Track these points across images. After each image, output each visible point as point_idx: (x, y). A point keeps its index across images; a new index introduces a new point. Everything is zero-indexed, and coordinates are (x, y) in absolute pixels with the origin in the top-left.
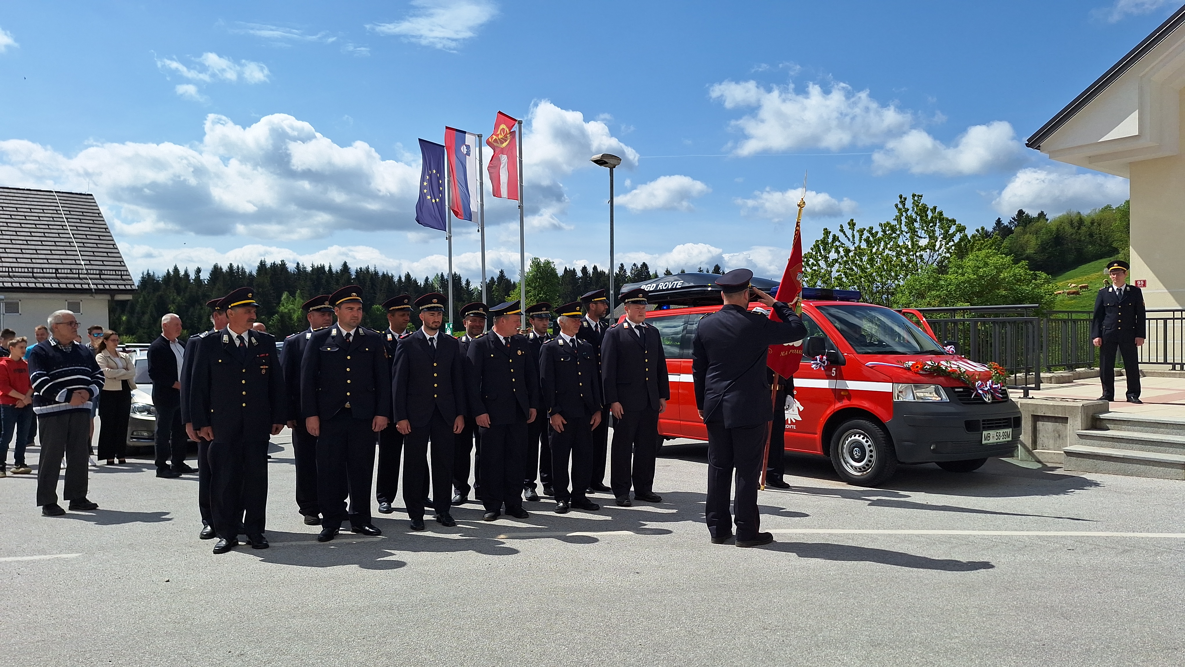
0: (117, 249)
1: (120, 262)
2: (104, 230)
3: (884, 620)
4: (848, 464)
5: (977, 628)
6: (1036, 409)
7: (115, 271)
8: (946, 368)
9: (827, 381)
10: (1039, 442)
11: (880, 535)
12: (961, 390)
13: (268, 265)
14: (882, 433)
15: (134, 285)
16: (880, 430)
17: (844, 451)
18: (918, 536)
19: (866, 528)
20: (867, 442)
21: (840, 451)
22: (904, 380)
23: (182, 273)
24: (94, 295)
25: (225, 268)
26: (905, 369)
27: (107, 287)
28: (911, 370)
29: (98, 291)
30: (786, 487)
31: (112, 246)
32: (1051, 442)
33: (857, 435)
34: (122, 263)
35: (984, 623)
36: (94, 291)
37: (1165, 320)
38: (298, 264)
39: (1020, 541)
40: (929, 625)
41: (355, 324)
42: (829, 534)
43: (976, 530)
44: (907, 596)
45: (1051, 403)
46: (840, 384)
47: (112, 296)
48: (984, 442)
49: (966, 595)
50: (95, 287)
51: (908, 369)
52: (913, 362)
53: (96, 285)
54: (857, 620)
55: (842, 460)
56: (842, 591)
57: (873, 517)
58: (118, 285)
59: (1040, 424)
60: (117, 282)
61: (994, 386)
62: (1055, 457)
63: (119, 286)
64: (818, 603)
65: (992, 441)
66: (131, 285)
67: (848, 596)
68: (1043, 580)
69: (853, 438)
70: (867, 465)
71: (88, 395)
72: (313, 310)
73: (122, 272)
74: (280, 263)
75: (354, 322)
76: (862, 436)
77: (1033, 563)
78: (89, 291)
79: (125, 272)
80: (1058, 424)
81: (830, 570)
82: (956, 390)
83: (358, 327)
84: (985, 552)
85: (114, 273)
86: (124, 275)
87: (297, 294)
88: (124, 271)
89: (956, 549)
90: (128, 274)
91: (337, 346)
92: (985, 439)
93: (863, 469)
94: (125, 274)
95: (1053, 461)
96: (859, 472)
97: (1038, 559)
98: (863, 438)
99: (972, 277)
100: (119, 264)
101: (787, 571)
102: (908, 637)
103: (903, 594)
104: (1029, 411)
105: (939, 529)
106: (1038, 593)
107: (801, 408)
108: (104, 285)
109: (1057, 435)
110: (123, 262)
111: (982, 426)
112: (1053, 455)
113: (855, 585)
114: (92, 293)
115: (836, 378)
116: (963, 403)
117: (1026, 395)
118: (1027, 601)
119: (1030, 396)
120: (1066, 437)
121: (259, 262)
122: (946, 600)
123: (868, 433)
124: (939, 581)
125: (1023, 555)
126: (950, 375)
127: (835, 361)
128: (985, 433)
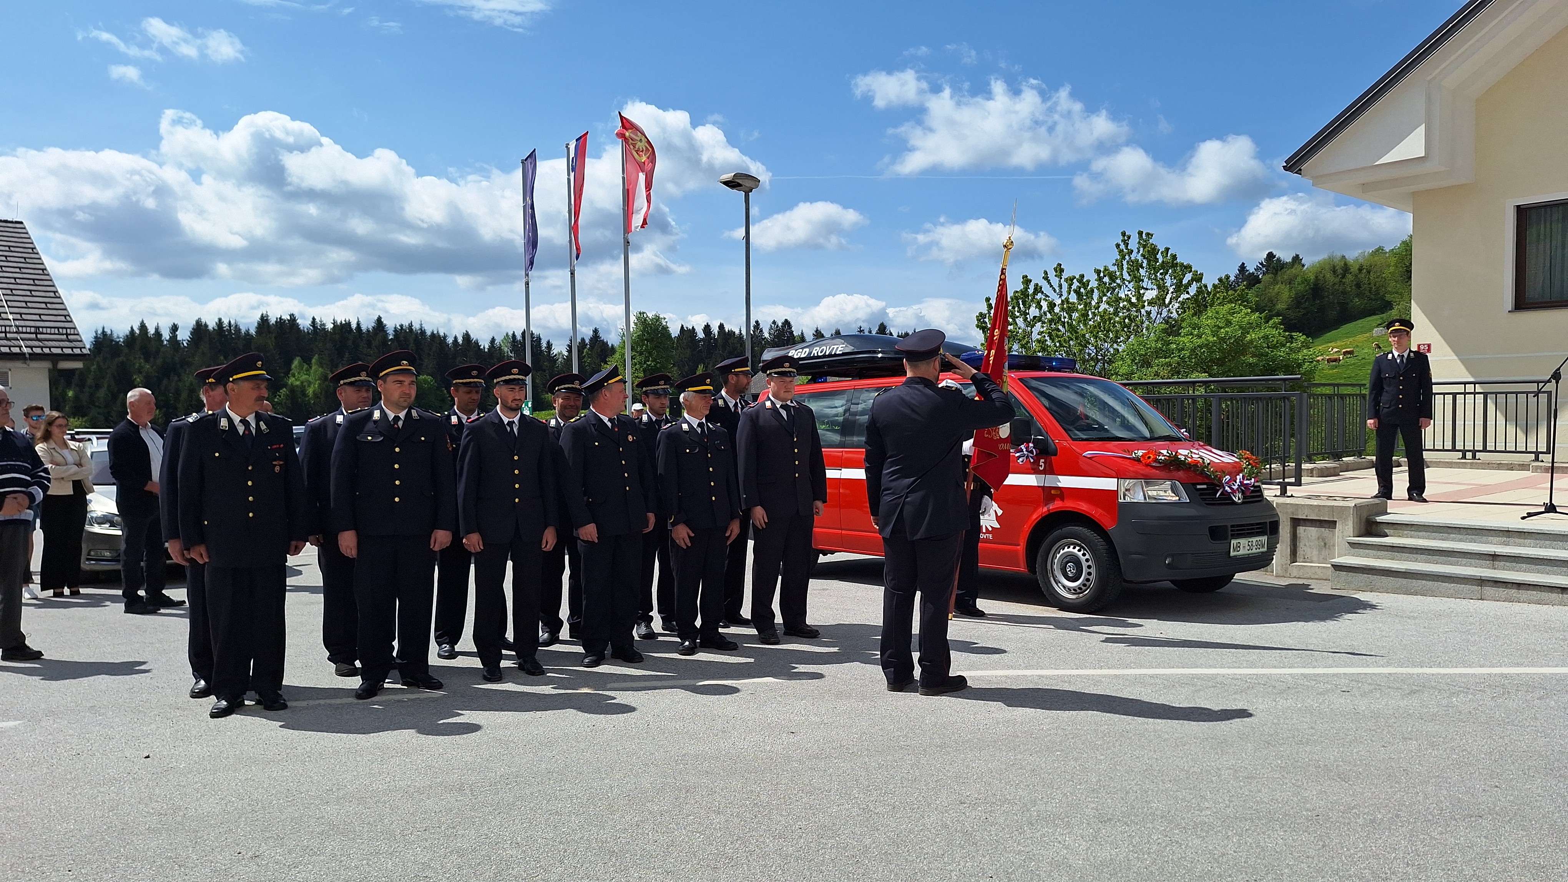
0: (60, 297)
1: (65, 316)
2: (41, 272)
3: (1115, 787)
4: (1059, 584)
5: (1233, 795)
6: (1297, 510)
7: (58, 328)
8: (1185, 459)
9: (1034, 476)
10: (1300, 552)
11: (1104, 676)
12: (1205, 486)
13: (273, 321)
14: (1104, 543)
15: (84, 348)
16: (1102, 540)
17: (1055, 567)
18: (1151, 676)
19: (1086, 668)
20: (1084, 555)
21: (1049, 567)
22: (1132, 475)
23: (151, 331)
24: (28, 362)
25: (212, 324)
26: (1133, 459)
27: (47, 351)
28: (1141, 462)
29: (34, 357)
30: (980, 615)
31: (52, 294)
32: (1315, 552)
33: (1072, 547)
34: (67, 317)
35: (1241, 789)
36: (27, 356)
37: (1454, 395)
38: (314, 319)
39: (1281, 681)
40: (1171, 793)
41: (405, 404)
42: (1039, 676)
43: (1224, 668)
44: (1143, 756)
45: (1315, 503)
46: (1050, 481)
47: (55, 364)
48: (1232, 554)
49: (1217, 753)
50: (29, 350)
51: (1137, 460)
52: (1144, 451)
53: (31, 347)
54: (1080, 789)
55: (1052, 578)
56: (1059, 751)
57: (1094, 653)
58: (62, 348)
59: (1301, 530)
60: (62, 344)
61: (1245, 482)
62: (1319, 571)
63: (64, 350)
64: (1028, 768)
65: (1243, 552)
66: (81, 348)
67: (1067, 757)
68: (1314, 731)
69: (1066, 550)
70: (1084, 585)
71: (27, 502)
72: (344, 384)
73: (68, 330)
74: (289, 318)
75: (405, 401)
76: (1078, 548)
77: (1299, 709)
78: (20, 356)
79: (72, 330)
80: (1323, 529)
81: (1042, 724)
82: (1198, 487)
83: (410, 408)
84: (1238, 696)
85: (57, 332)
86: (70, 334)
87: (313, 361)
88: (70, 328)
89: (1202, 693)
90: (76, 332)
91: (381, 434)
92: (1234, 550)
93: (1078, 591)
94: (72, 332)
95: (1317, 577)
96: (1074, 594)
97: (1306, 704)
98: (1079, 551)
99: (1211, 339)
100: (63, 318)
101: (988, 726)
102: (1146, 809)
103: (1137, 753)
104: (1287, 513)
105: (1178, 667)
106: (1308, 749)
107: (1000, 512)
108: (42, 348)
109: (1323, 544)
110: (69, 316)
111: (1230, 533)
112: (1317, 570)
113: (1075, 742)
114: (25, 359)
115: (1044, 472)
116: (1207, 504)
117: (1284, 492)
118: (1294, 759)
119: (1289, 494)
120: (1334, 545)
121: (259, 316)
122: (1192, 759)
123: (1085, 543)
124: (1182, 735)
125: (1286, 699)
126: (1190, 468)
127: (1044, 450)
128: (1234, 542)
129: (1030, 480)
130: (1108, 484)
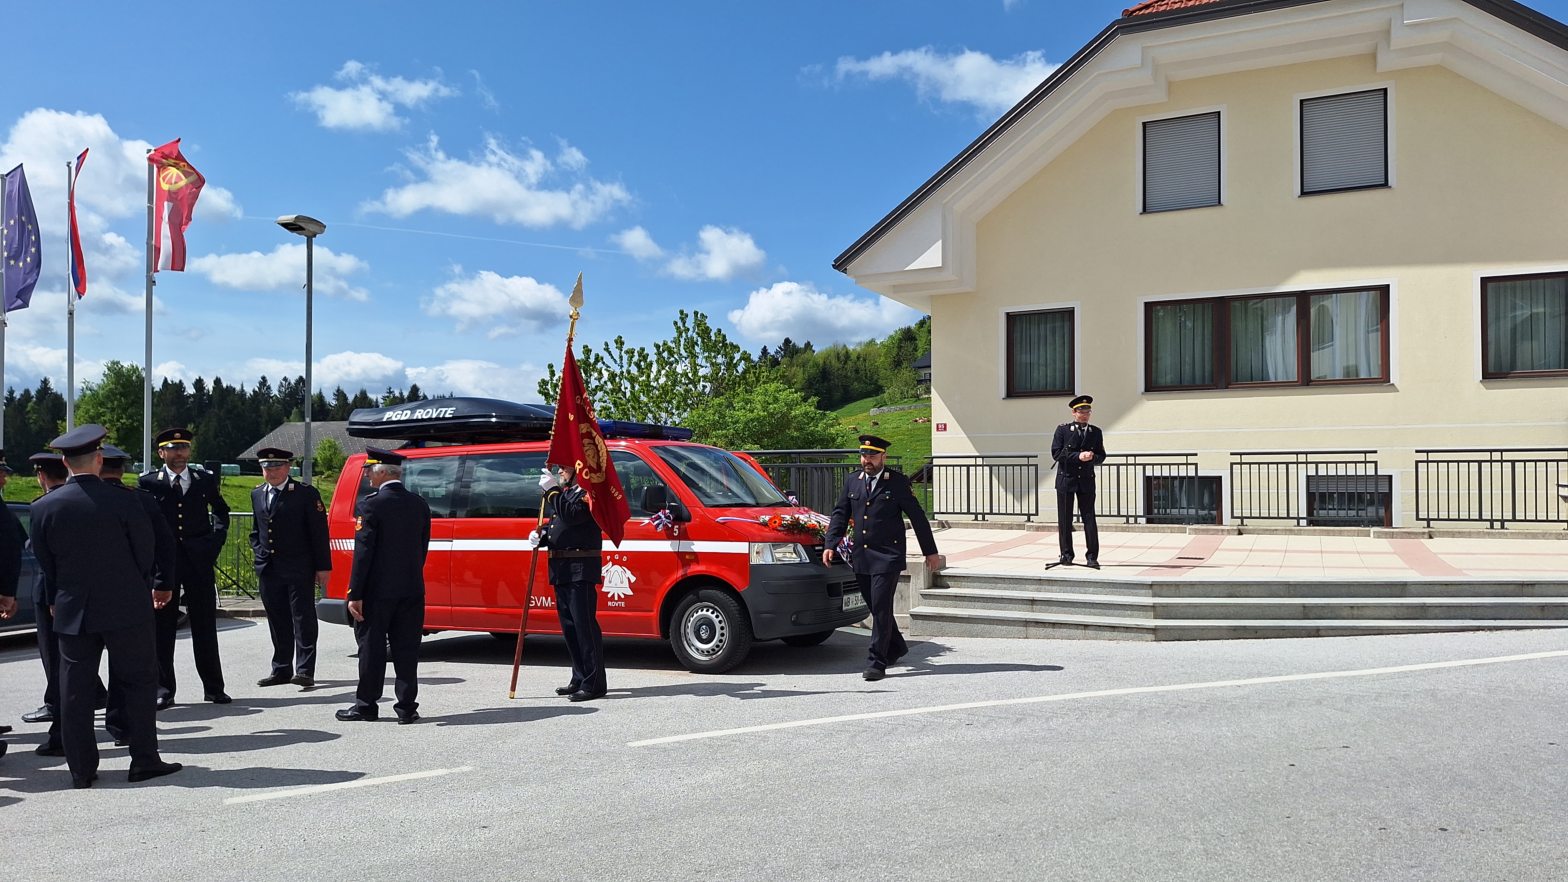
4: (692, 647)
8: (803, 523)
9: (668, 542)
14: (736, 604)
16: (734, 602)
17: (689, 630)
20: (717, 617)
21: (682, 631)
22: (762, 538)
26: (761, 524)
28: (768, 526)
33: (705, 610)
46: (684, 546)
48: (843, 608)
51: (765, 524)
52: (770, 517)
55: (685, 642)
65: (852, 606)
69: (700, 613)
70: (718, 646)
76: (711, 610)
93: (711, 652)
96: (707, 655)
98: (713, 613)
107: (633, 579)
111: (841, 590)
115: (679, 538)
120: (909, 597)
123: (718, 605)
126: (808, 531)
127: (679, 517)
128: (845, 597)
129: (665, 546)
130: (740, 547)
